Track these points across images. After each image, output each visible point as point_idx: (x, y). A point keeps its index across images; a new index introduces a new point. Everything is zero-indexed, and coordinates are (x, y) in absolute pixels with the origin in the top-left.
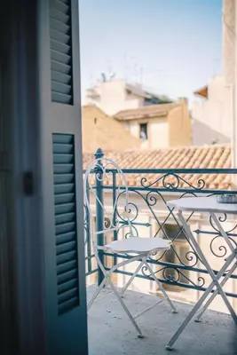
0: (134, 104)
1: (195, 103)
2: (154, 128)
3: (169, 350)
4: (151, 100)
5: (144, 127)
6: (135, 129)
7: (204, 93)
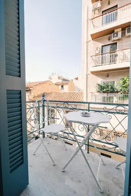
0: (60, 81)
1: (75, 81)
2: (64, 87)
3: (63, 172)
4: (64, 80)
5: (62, 86)
6: (60, 87)
7: (77, 79)
